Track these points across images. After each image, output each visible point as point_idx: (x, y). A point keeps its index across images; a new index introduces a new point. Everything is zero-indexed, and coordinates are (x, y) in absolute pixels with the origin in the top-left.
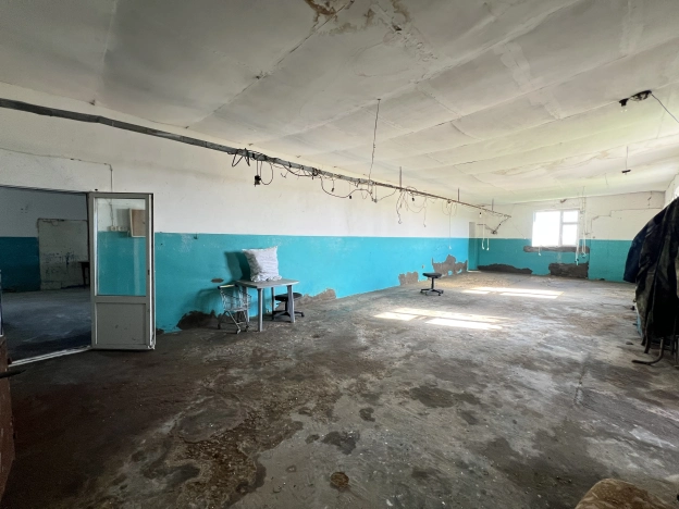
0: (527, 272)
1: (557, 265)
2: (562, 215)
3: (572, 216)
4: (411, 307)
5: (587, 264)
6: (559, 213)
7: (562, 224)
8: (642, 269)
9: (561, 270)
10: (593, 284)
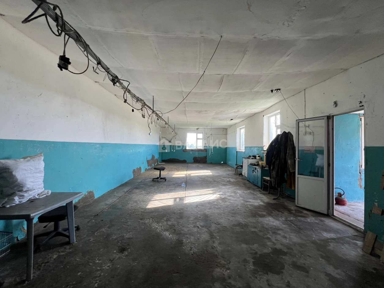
0: (184, 162)
1: (196, 157)
2: (197, 135)
3: (200, 136)
4: (161, 193)
5: (206, 156)
6: (196, 134)
7: (197, 139)
8: (274, 160)
9: (198, 160)
10: (209, 165)
